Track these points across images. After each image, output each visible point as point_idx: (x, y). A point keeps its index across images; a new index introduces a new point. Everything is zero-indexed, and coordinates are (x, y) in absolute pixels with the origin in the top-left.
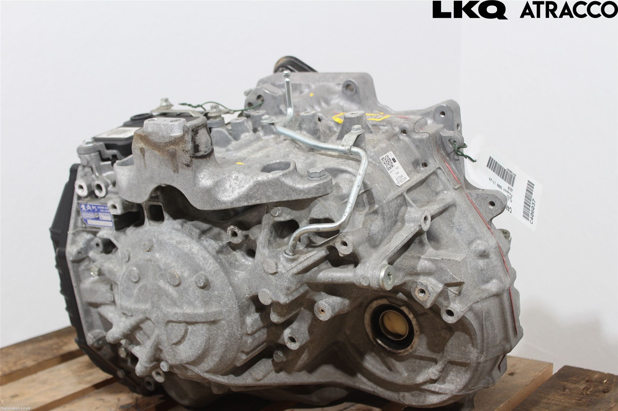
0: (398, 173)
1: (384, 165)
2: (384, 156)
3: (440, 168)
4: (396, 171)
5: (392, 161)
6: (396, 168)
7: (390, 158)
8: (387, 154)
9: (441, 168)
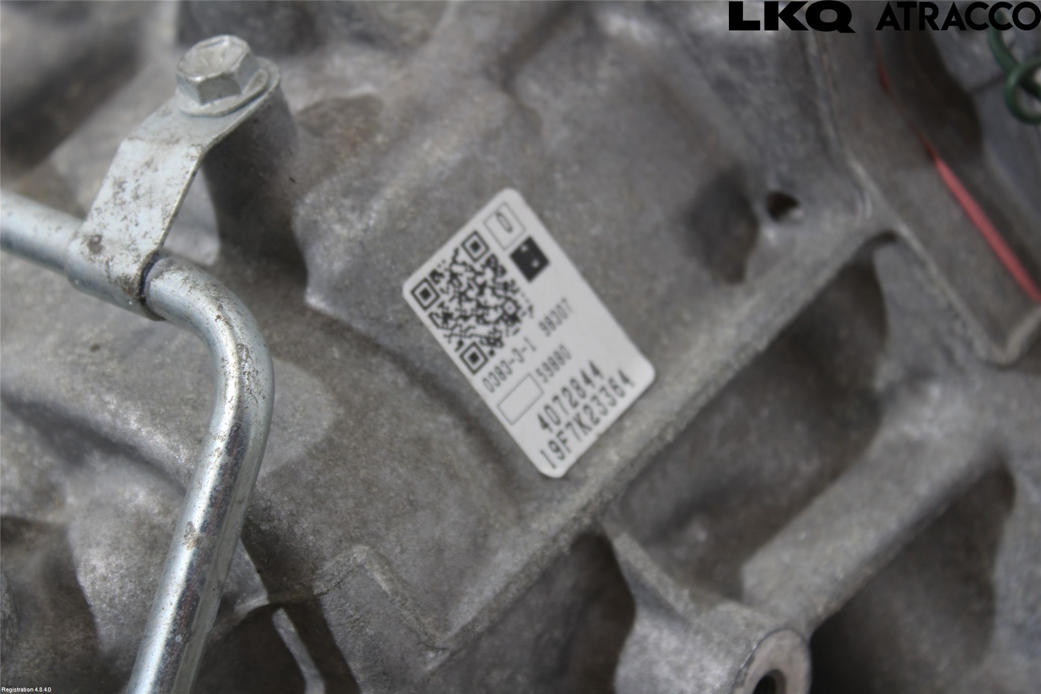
0: (557, 360)
1: (439, 334)
2: (441, 257)
3: (888, 237)
4: (546, 346)
5: (513, 273)
6: (548, 325)
7: (495, 249)
8: (476, 223)
9: (904, 230)
